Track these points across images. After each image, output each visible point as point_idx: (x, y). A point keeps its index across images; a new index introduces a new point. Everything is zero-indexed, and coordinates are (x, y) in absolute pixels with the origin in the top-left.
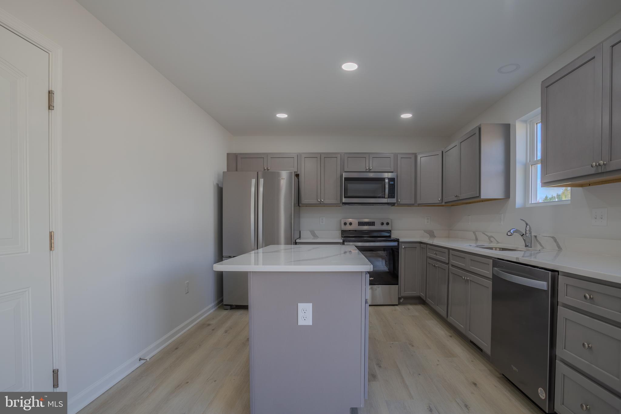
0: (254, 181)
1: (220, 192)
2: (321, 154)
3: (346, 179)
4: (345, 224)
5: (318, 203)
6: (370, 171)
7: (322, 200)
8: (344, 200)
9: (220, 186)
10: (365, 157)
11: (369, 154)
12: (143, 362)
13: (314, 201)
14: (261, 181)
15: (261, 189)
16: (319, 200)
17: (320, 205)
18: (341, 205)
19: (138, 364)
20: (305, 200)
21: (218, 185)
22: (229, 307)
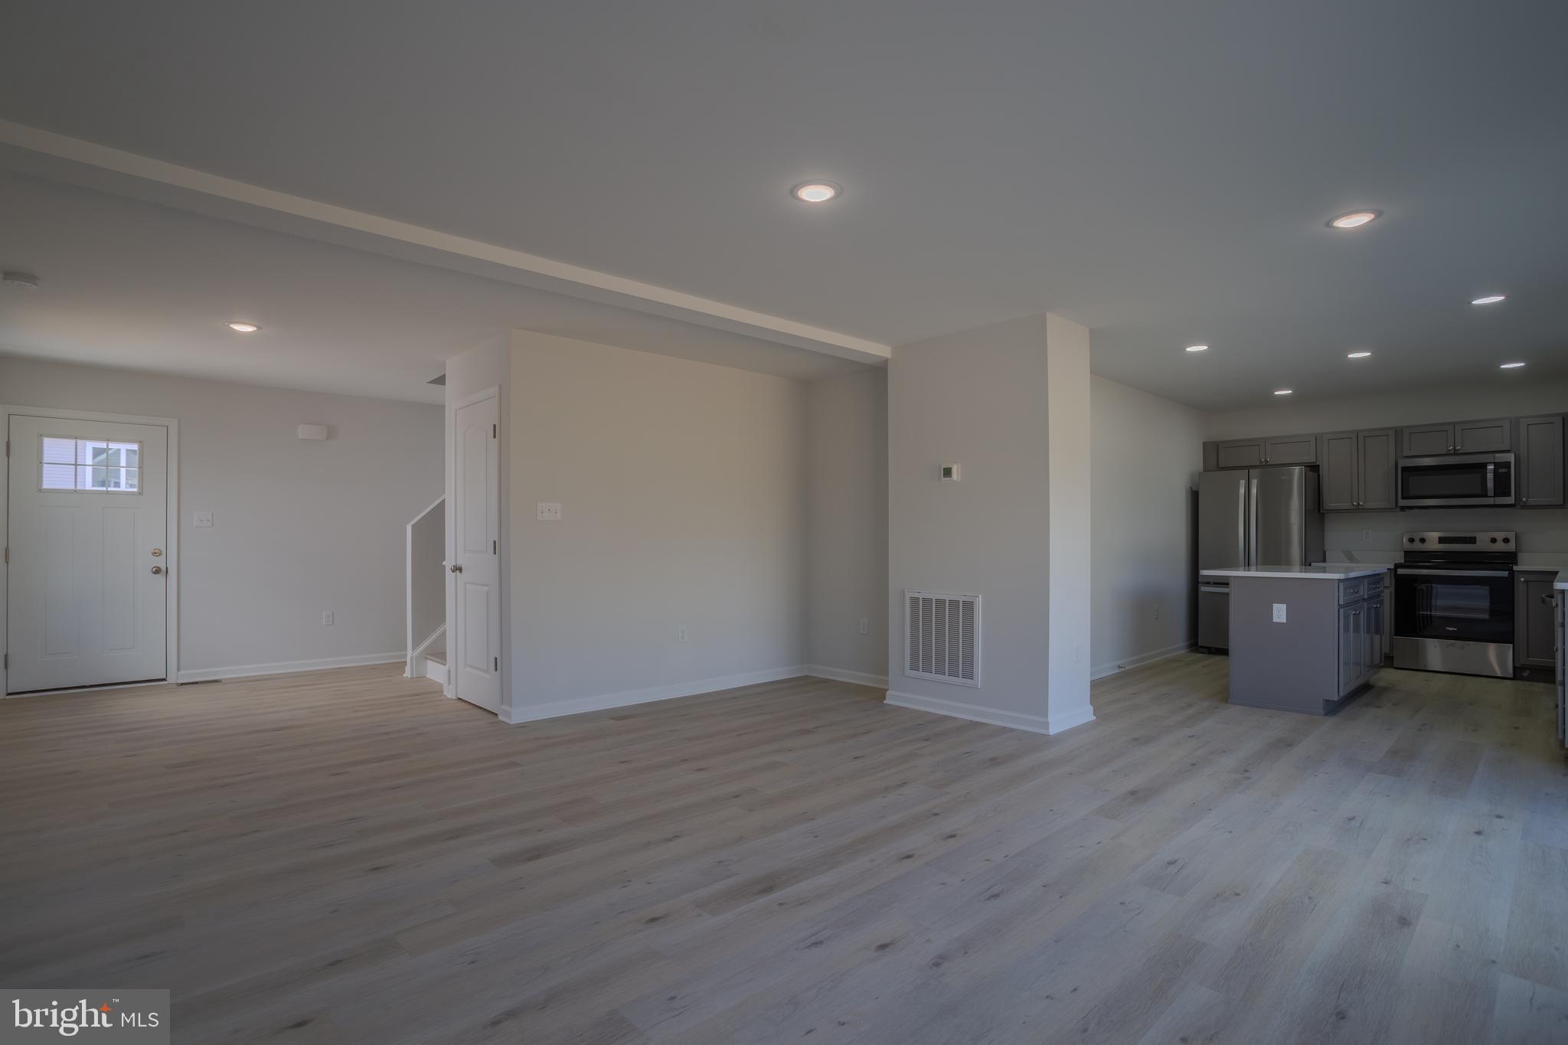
0: (1243, 483)
1: (1194, 497)
2: (1357, 433)
3: (1404, 469)
4: (1412, 540)
5: (1354, 508)
6: (1456, 453)
7: (1361, 504)
8: (1402, 503)
9: (1194, 489)
10: (1446, 431)
11: (1454, 424)
12: (1121, 670)
13: (1346, 505)
14: (1254, 483)
15: (1254, 491)
16: (1355, 504)
17: (1358, 510)
18: (1398, 509)
19: (1117, 671)
20: (1330, 502)
21: (1191, 488)
22: (1206, 650)
